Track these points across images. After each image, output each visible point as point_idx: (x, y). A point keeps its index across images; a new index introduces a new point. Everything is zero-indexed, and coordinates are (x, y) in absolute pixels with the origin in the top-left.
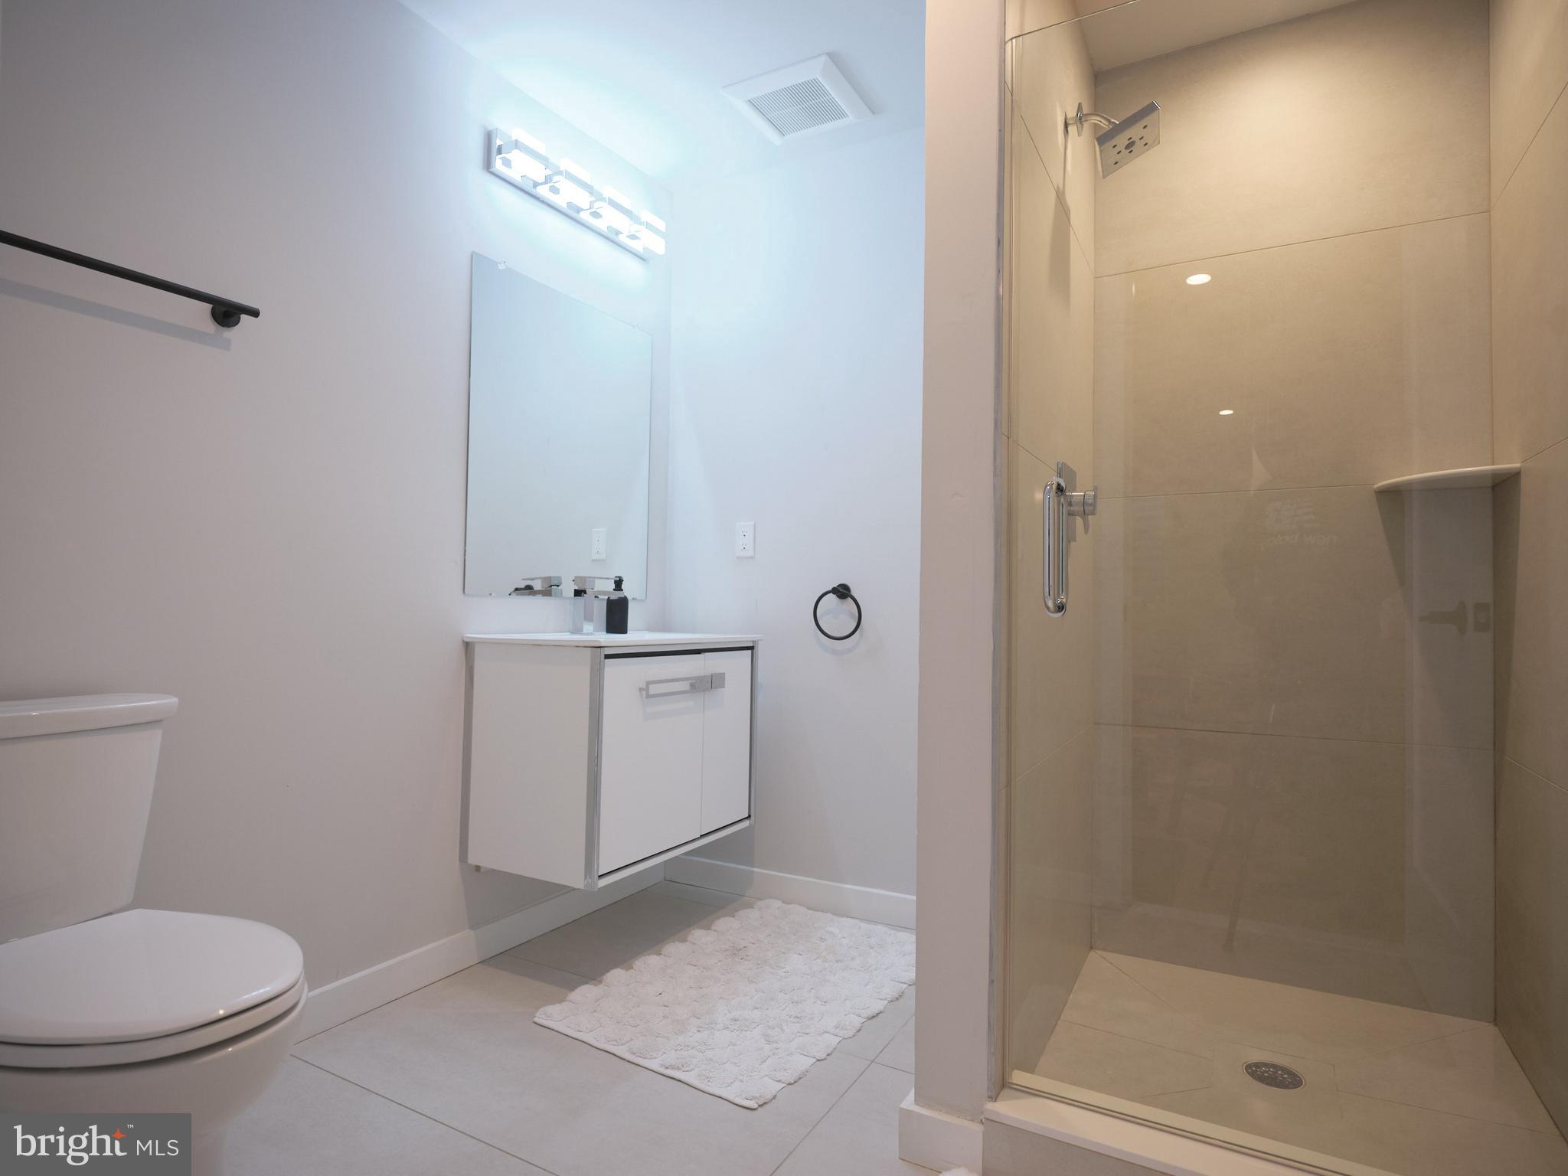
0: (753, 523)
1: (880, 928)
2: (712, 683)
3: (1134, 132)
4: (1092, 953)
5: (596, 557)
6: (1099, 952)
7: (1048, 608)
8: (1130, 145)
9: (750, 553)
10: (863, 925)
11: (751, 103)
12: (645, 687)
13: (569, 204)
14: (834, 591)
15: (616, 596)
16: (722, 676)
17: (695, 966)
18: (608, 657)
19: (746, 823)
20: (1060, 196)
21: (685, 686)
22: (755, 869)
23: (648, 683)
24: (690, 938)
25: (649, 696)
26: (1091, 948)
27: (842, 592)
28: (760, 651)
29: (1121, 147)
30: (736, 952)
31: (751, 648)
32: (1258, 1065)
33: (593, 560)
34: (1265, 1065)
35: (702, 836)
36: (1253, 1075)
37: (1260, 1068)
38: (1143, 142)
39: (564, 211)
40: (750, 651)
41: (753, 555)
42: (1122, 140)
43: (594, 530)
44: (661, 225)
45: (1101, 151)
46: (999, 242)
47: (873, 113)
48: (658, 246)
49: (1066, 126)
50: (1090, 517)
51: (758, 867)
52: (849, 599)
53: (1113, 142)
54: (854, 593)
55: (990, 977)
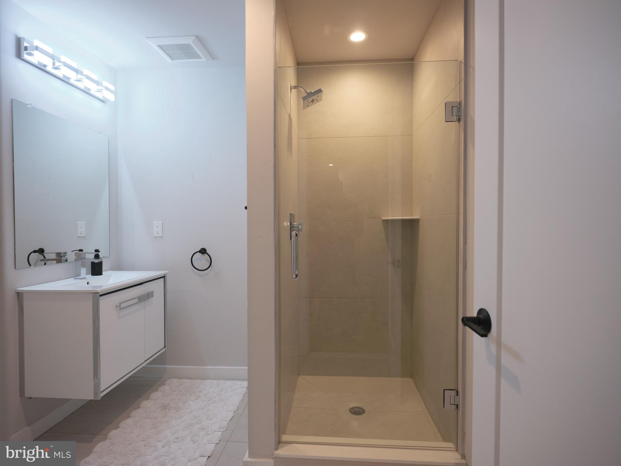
0: (161, 222)
1: (221, 381)
2: (149, 295)
3: (315, 97)
4: (299, 377)
5: (79, 235)
6: (302, 376)
7: (293, 278)
8: (313, 101)
9: (160, 235)
10: (214, 381)
11: (159, 46)
12: (119, 305)
13: (64, 76)
14: (200, 252)
15: (96, 261)
16: (152, 292)
17: (149, 418)
18: (101, 296)
19: (164, 350)
20: (290, 116)
21: (136, 300)
22: (167, 366)
23: (120, 304)
24: (141, 406)
25: (121, 309)
26: (299, 375)
27: (203, 251)
28: (168, 279)
29: (310, 101)
30: (165, 407)
31: (164, 277)
32: (352, 408)
33: (79, 237)
34: (355, 408)
35: (145, 361)
36: (351, 412)
37: (353, 409)
38: (317, 100)
39: (62, 79)
40: (163, 278)
41: (162, 236)
42: (310, 99)
43: (78, 223)
44: (112, 88)
45: (303, 102)
46: (275, 146)
47: (213, 59)
48: (111, 97)
49: (291, 89)
50: (300, 232)
51: (168, 365)
52: (206, 254)
53: (308, 100)
54: (208, 252)
55: (275, 408)
